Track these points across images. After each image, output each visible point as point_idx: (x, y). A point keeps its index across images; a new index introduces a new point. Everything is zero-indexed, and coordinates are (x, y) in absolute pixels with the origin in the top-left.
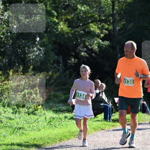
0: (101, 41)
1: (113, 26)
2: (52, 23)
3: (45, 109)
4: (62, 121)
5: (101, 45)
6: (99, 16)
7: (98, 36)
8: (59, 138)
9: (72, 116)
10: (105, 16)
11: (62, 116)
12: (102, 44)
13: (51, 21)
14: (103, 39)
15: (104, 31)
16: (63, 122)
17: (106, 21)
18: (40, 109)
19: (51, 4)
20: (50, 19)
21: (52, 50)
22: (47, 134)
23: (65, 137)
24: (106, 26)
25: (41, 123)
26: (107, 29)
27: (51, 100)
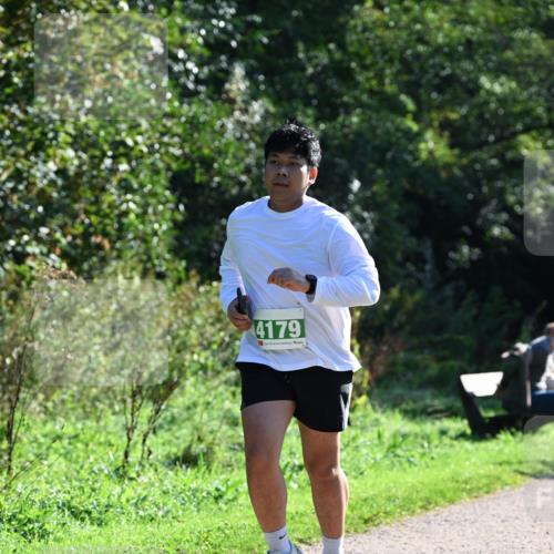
2: (399, 134)
3: (377, 407)
4: (432, 445)
6: (550, 110)
8: (421, 499)
9: (463, 429)
11: (430, 427)
13: (398, 129)
16: (436, 447)
18: (362, 408)
19: (398, 73)
20: (393, 122)
21: (400, 220)
22: (383, 485)
23: (442, 494)
25: (364, 451)
27: (398, 380)
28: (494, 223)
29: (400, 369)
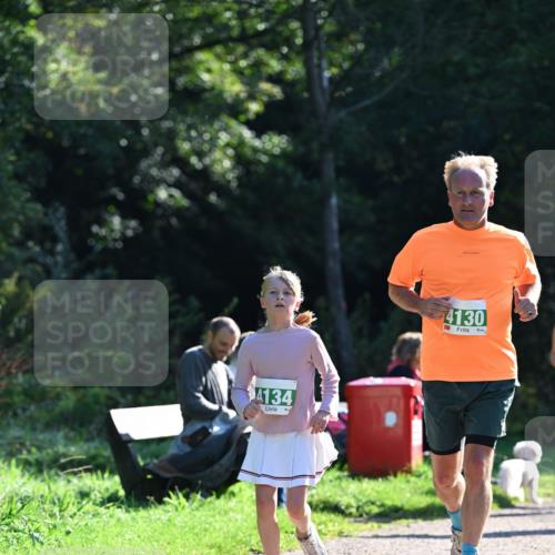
0: (247, 134)
1: (307, 64)
2: (16, 50)
4: (66, 514)
5: (248, 152)
6: (242, 15)
7: (235, 110)
9: (112, 491)
10: (265, 18)
11: (65, 486)
12: (255, 150)
13: (15, 42)
14: (259, 126)
15: (265, 86)
16: (72, 516)
17: (271, 41)
20: (7, 30)
21: (18, 177)
24: (275, 65)
26: (276, 79)
27: (15, 415)
28: (159, 182)
29: (18, 399)
